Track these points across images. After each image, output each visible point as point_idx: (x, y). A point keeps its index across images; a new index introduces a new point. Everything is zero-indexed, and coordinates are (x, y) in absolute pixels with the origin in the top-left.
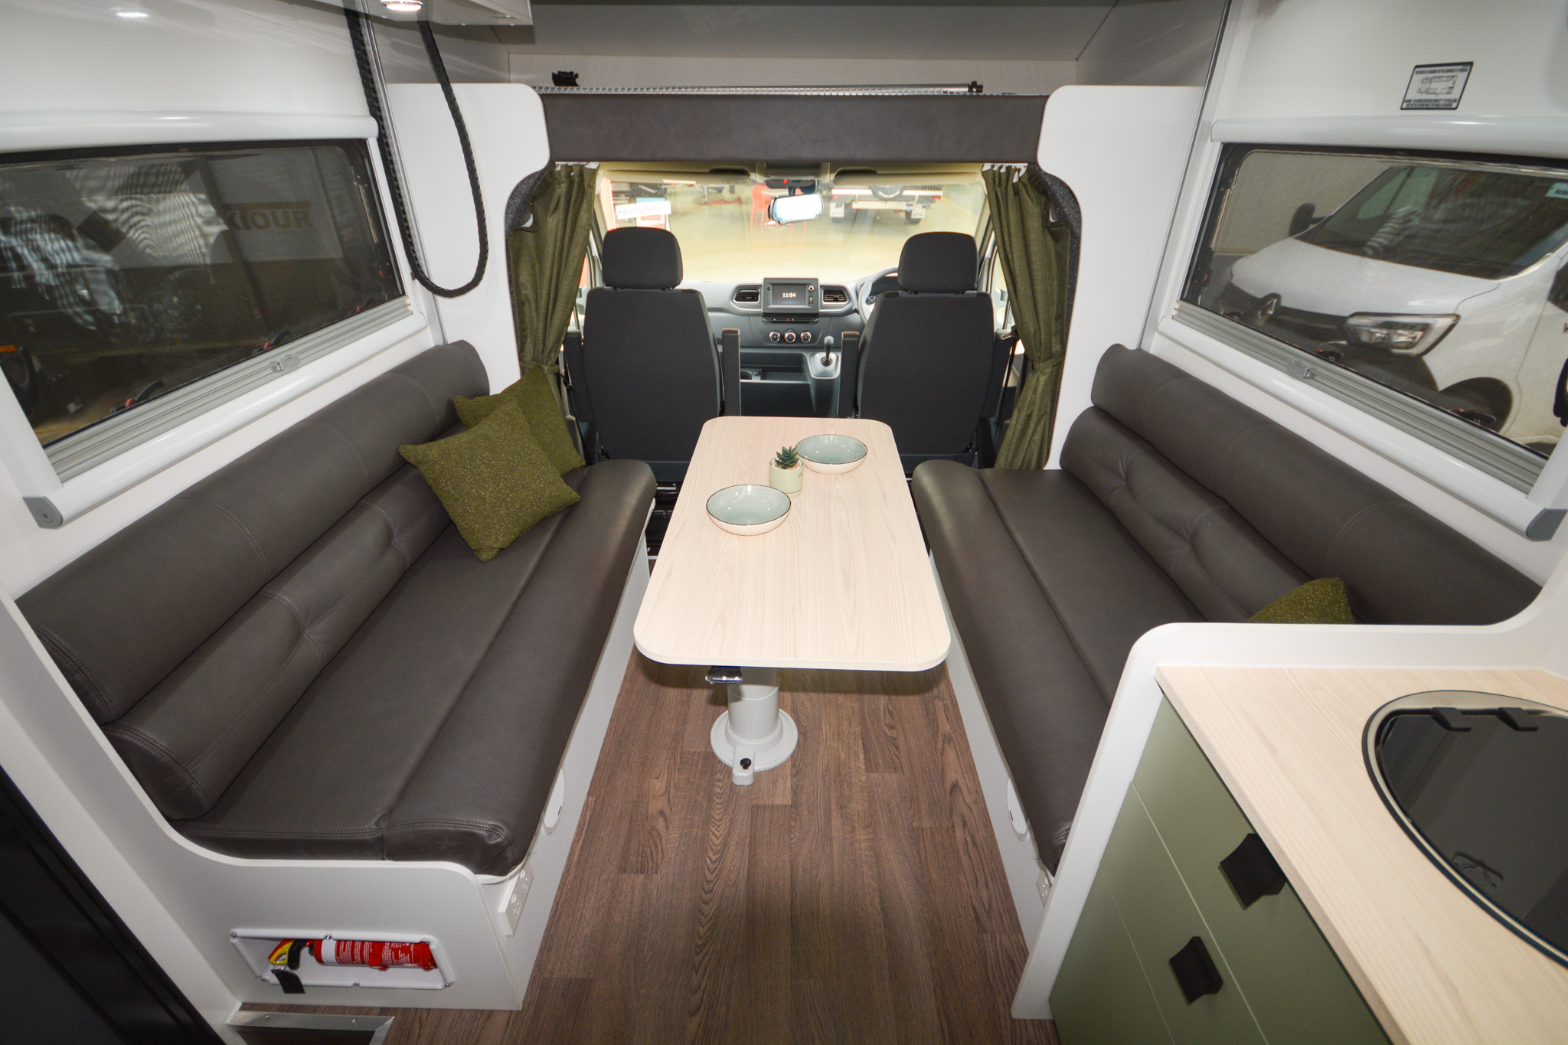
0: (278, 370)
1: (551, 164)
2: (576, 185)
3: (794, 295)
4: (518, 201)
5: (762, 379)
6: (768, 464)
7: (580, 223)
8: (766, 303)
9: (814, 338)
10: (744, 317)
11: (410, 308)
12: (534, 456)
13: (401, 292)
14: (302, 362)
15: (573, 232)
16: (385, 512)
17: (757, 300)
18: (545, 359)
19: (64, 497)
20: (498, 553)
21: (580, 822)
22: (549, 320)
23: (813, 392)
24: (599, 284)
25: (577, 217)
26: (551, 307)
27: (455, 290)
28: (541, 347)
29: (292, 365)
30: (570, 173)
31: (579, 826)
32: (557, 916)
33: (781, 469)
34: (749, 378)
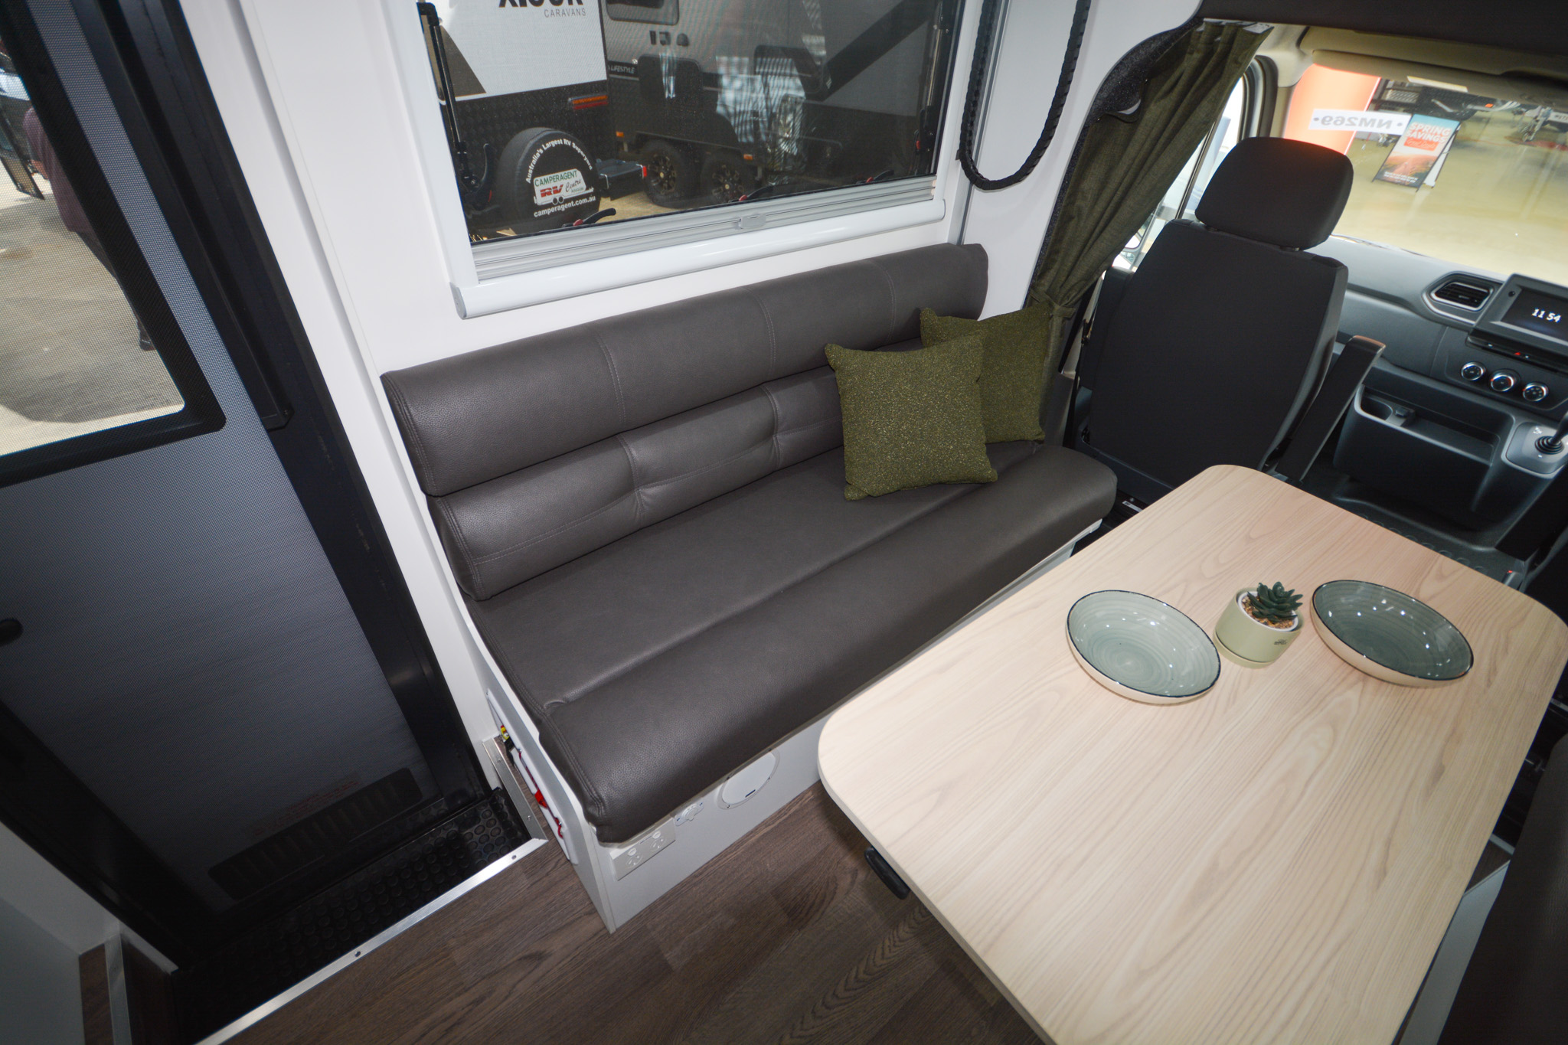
0: (740, 227)
1: (1196, 20)
2: (1214, 58)
3: (1557, 318)
4: (1124, 73)
5: (1403, 426)
6: (1233, 595)
7: (1192, 119)
8: (1492, 314)
9: (1550, 399)
10: (1434, 324)
11: (933, 192)
12: (963, 409)
13: (932, 172)
14: (768, 225)
15: (1177, 130)
16: (781, 403)
17: (1476, 305)
18: (1061, 296)
19: (477, 295)
20: (866, 497)
21: (783, 808)
22: (1087, 248)
23: (1486, 481)
24: (1190, 213)
25: (1195, 109)
26: (1097, 230)
27: (994, 182)
28: (1063, 279)
29: (757, 225)
30: (1216, 37)
31: (780, 811)
32: (697, 879)
33: (1249, 616)
34: (1383, 415)
